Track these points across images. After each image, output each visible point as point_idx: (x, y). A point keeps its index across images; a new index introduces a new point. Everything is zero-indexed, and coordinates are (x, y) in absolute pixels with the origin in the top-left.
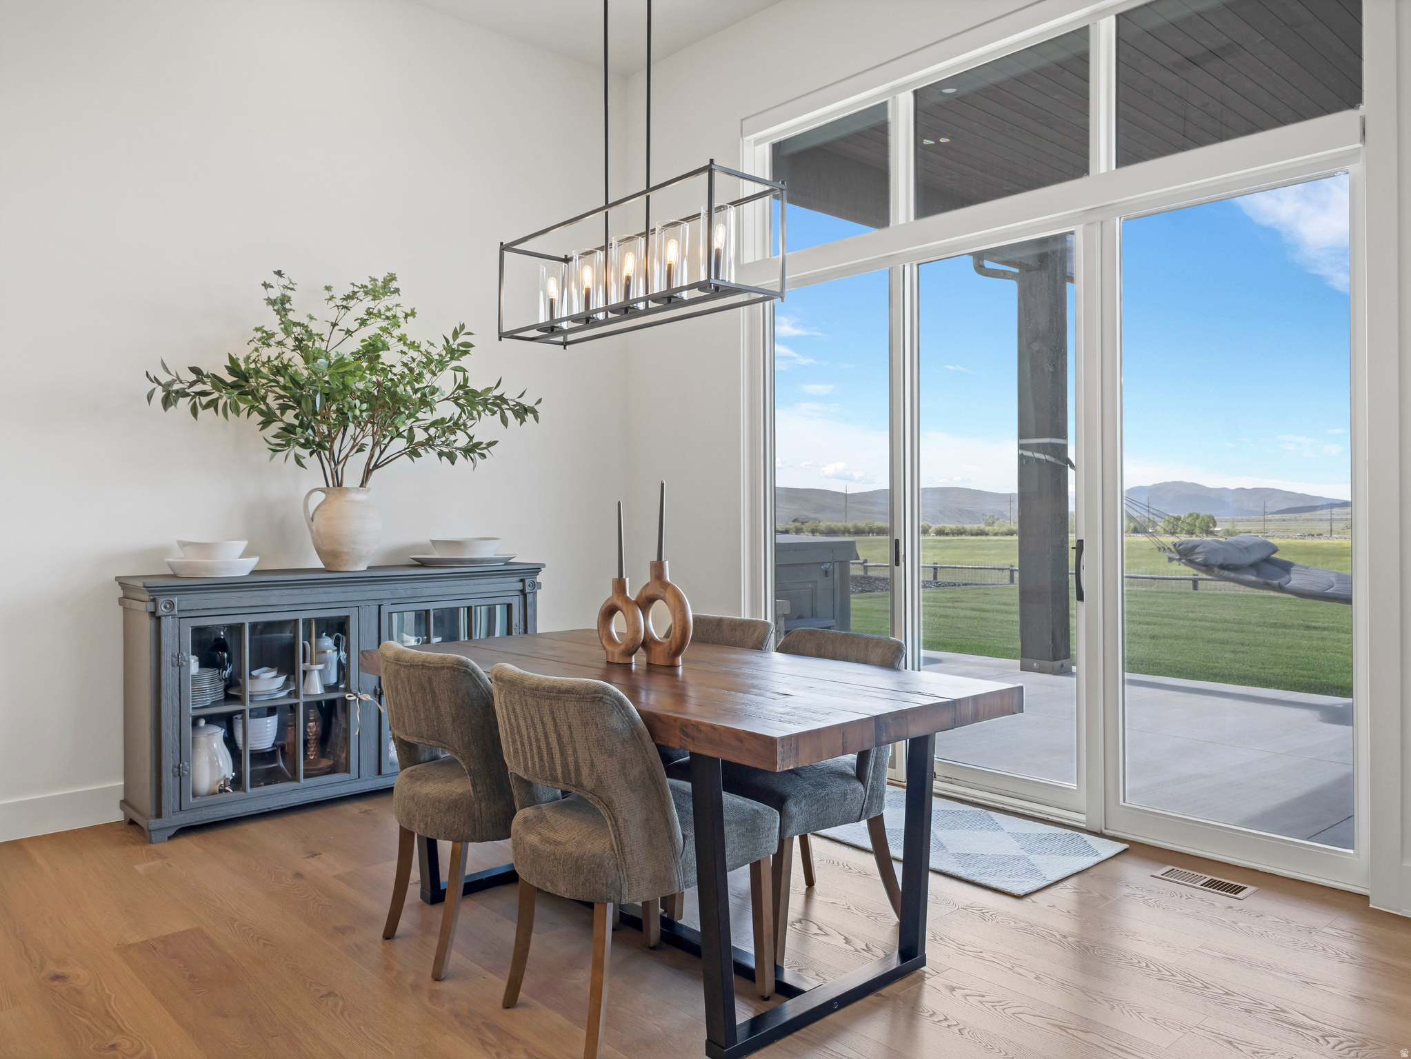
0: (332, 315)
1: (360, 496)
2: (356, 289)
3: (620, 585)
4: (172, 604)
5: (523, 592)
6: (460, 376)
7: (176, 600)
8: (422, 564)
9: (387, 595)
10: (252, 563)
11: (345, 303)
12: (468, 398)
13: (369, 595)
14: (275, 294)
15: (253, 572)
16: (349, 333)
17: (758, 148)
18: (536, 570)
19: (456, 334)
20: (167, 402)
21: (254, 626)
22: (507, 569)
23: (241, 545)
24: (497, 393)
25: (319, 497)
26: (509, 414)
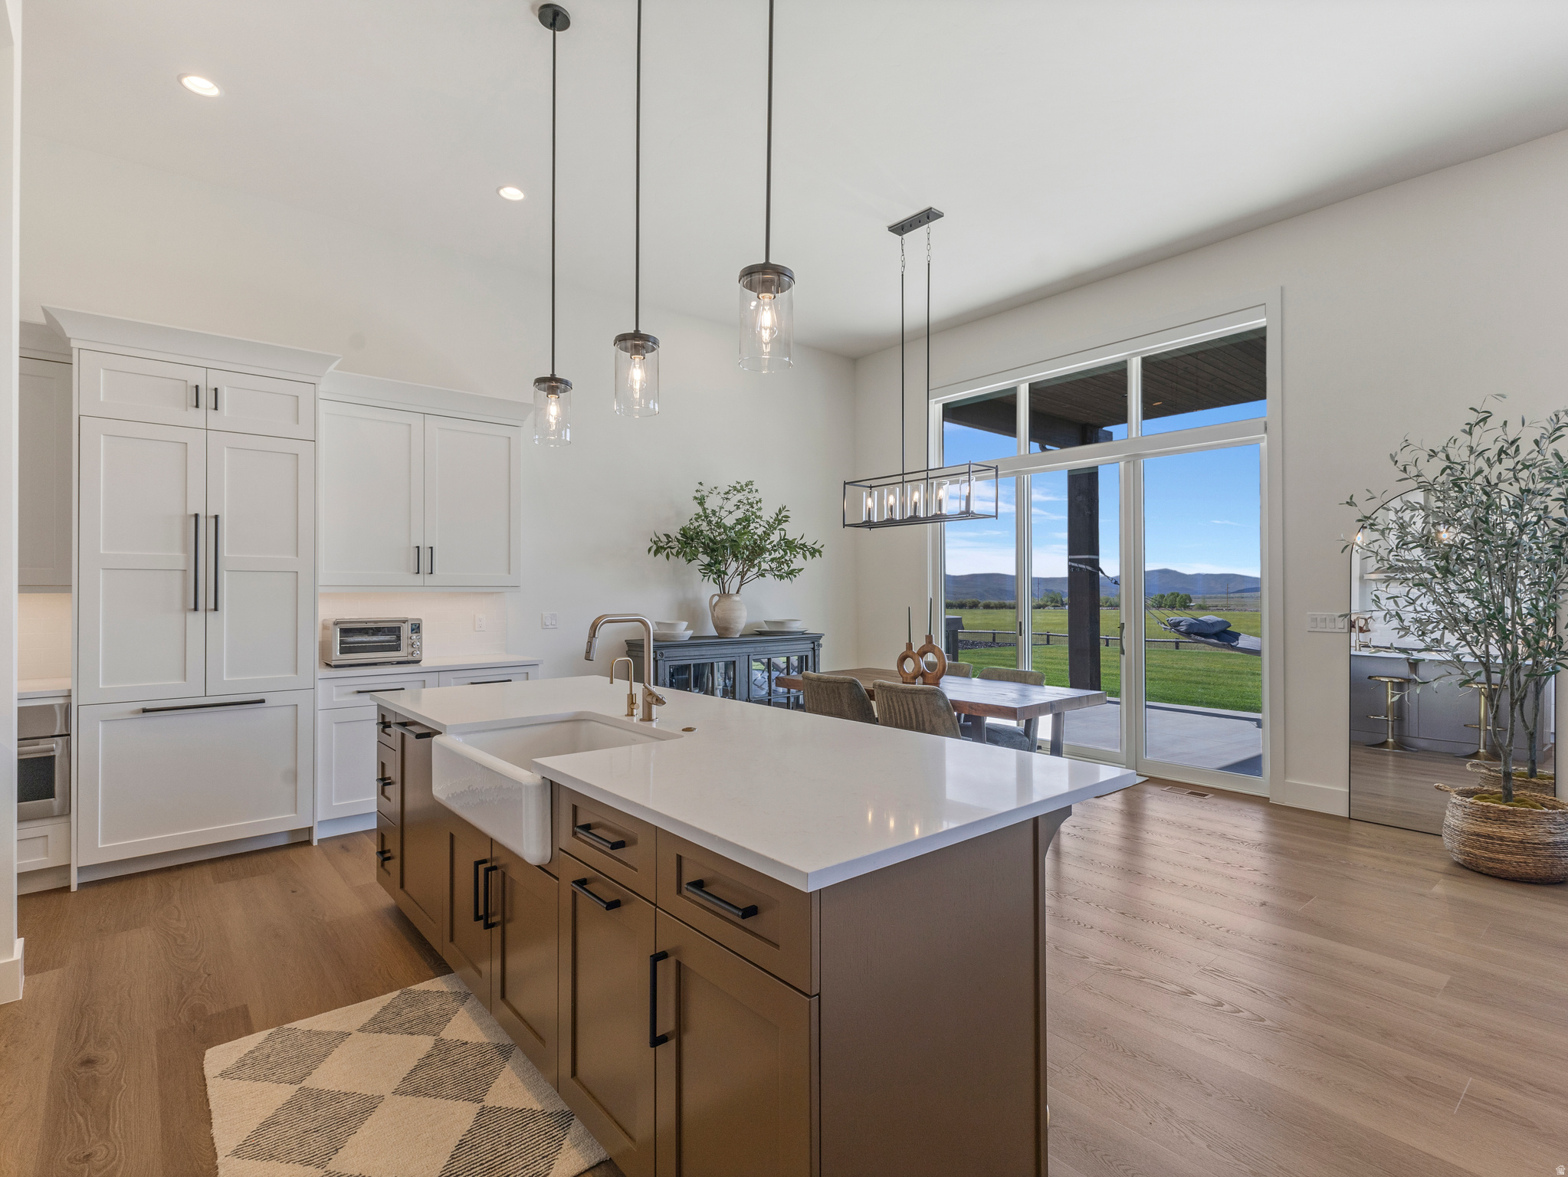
0: (720, 502)
1: (737, 598)
2: (731, 488)
3: (909, 646)
4: (662, 654)
5: (813, 649)
6: (783, 533)
7: (664, 652)
8: (761, 633)
9: (752, 650)
10: (690, 633)
11: (726, 496)
12: (789, 545)
13: (744, 650)
14: (698, 495)
15: (692, 638)
16: (730, 512)
17: (937, 405)
18: (820, 637)
19: (780, 511)
20: (656, 554)
21: (694, 665)
22: (802, 636)
23: (685, 624)
24: (802, 542)
25: (716, 599)
26: (808, 553)
